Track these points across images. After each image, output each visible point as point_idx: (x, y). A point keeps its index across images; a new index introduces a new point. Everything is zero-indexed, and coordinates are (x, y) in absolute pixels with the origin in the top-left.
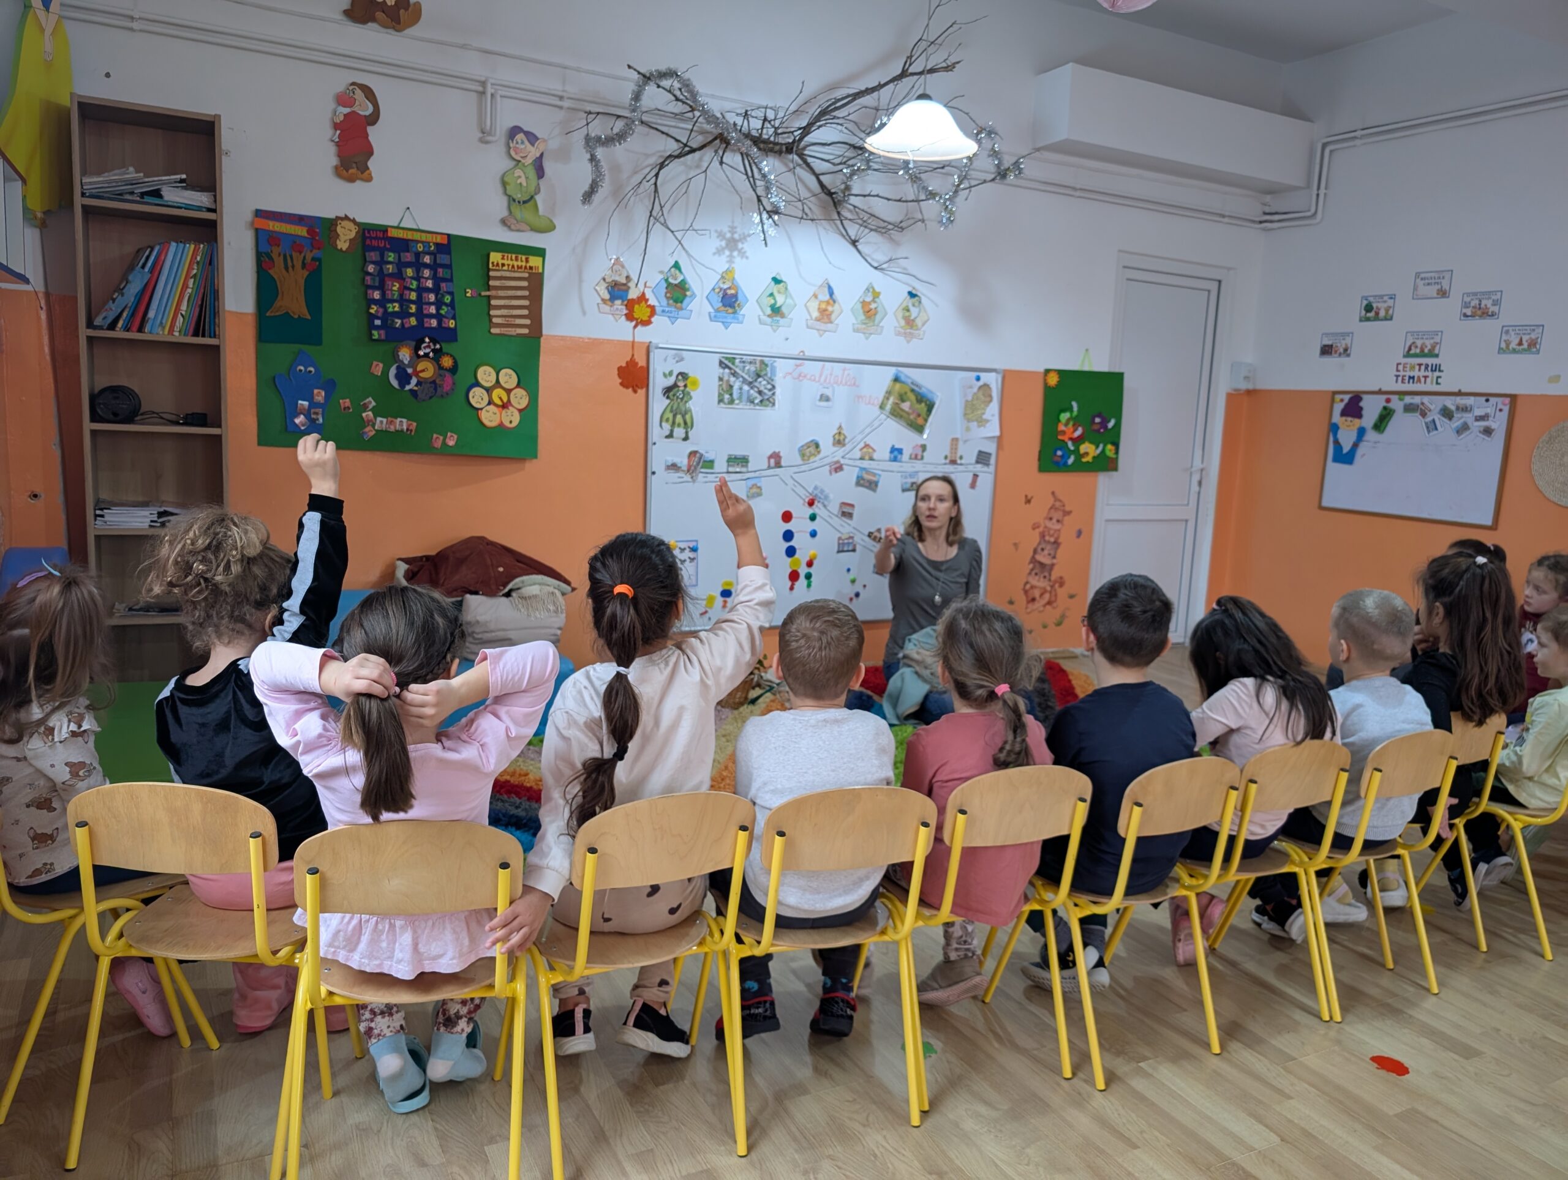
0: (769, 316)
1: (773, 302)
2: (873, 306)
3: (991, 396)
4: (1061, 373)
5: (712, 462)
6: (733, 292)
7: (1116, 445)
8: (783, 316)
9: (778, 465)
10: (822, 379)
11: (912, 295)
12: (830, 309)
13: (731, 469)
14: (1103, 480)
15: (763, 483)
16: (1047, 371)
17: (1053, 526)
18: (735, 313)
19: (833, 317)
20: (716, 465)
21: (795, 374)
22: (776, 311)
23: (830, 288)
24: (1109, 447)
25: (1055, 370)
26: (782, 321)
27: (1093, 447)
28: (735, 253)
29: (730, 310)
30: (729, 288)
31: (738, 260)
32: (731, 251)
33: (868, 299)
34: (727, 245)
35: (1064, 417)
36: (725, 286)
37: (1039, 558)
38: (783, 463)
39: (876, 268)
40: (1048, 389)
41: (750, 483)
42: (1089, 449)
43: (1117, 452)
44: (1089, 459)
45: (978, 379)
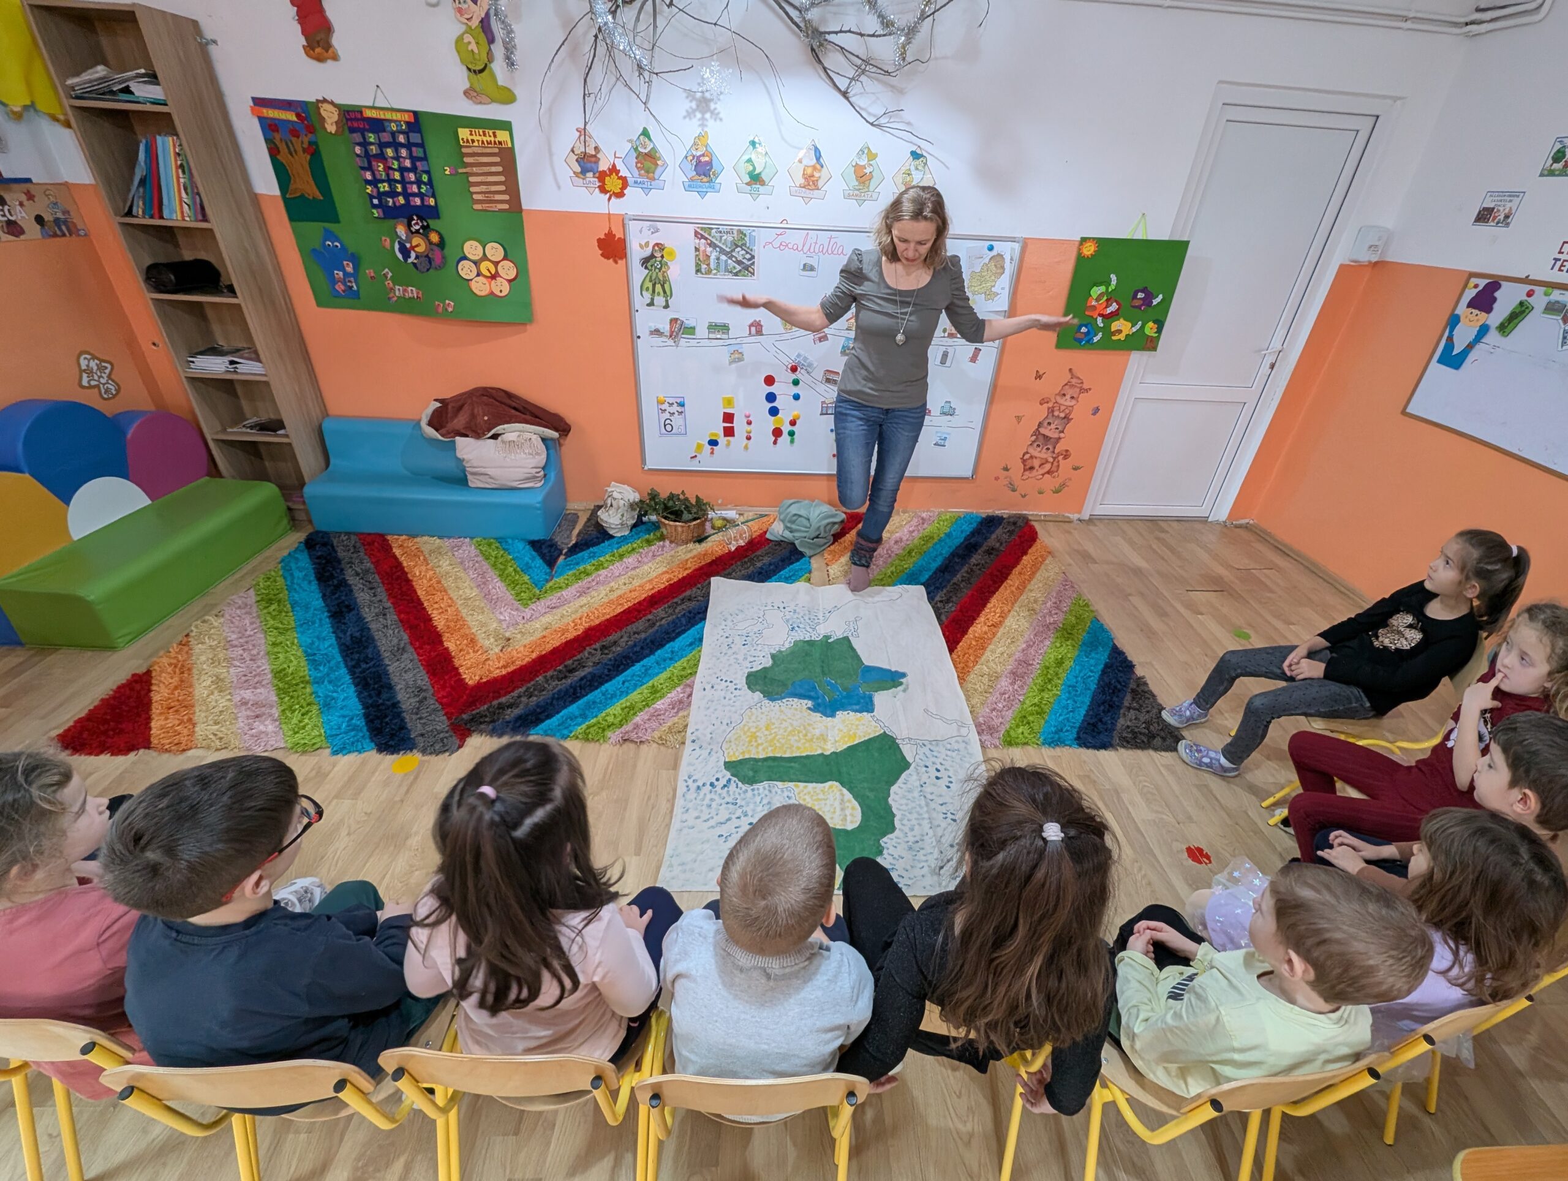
0: (747, 184)
1: (751, 168)
2: (868, 171)
3: (1003, 268)
4: (1101, 242)
5: (694, 328)
6: (707, 159)
7: (1160, 325)
8: (763, 183)
9: (759, 332)
10: (805, 250)
11: (915, 155)
12: (816, 174)
13: (711, 336)
14: (1137, 359)
15: (745, 349)
16: (1084, 240)
17: (1067, 402)
18: (710, 181)
19: (820, 184)
20: (697, 330)
21: (776, 244)
22: (756, 179)
23: (816, 150)
24: (1150, 324)
25: (1094, 239)
26: (762, 189)
27: (1130, 325)
28: (708, 116)
29: (705, 179)
30: (703, 155)
31: (711, 123)
32: (703, 113)
33: (863, 162)
34: (698, 106)
35: (1096, 291)
36: (699, 153)
37: (1042, 430)
38: (764, 332)
39: (872, 124)
40: (1080, 259)
41: (732, 348)
42: (1123, 327)
43: (1159, 331)
44: (1122, 337)
45: (991, 248)
